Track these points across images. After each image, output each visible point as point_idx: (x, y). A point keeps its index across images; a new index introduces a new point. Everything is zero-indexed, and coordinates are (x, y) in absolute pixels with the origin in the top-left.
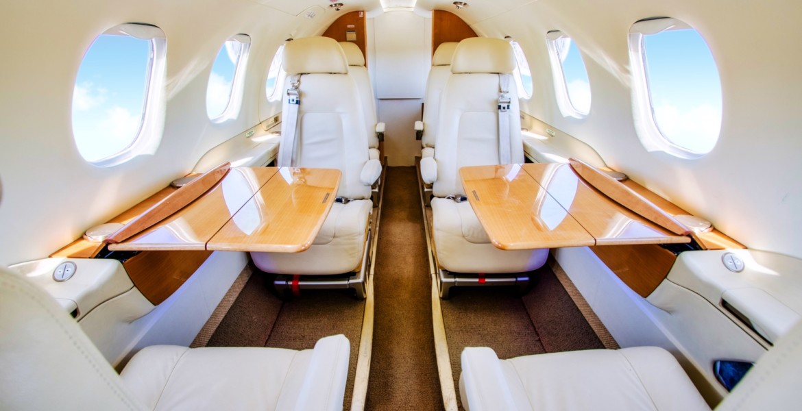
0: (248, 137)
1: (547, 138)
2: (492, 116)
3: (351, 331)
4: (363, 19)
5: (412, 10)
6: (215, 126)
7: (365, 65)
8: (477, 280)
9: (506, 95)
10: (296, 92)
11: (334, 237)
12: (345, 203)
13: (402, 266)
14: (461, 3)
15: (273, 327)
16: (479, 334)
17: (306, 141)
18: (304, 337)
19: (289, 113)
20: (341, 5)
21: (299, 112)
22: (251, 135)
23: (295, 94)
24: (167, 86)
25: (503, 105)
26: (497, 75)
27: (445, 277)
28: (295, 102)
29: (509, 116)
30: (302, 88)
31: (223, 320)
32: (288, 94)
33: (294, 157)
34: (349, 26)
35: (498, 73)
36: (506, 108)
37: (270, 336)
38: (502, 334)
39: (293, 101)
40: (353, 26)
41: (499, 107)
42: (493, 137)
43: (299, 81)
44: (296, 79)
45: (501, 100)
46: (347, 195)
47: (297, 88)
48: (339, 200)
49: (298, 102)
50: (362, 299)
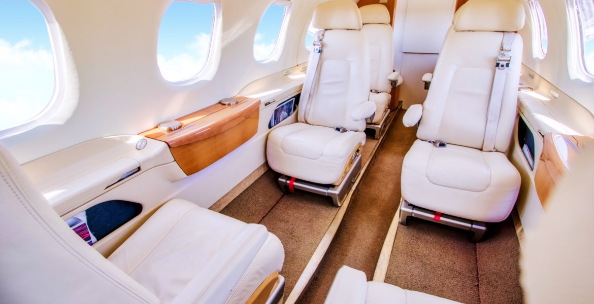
0: (286, 75)
1: (549, 100)
2: (488, 73)
3: (320, 227)
6: (260, 65)
7: (391, 23)
8: (433, 216)
9: (506, 53)
10: (319, 43)
11: (321, 155)
12: (342, 132)
13: (383, 189)
15: (271, 209)
16: (421, 261)
17: (322, 81)
18: (288, 221)
19: (313, 59)
21: (320, 59)
22: (288, 74)
23: (318, 45)
24: (223, 36)
25: (501, 63)
26: (503, 33)
27: (406, 207)
28: (318, 51)
29: (507, 73)
30: (325, 40)
31: (239, 196)
32: (314, 45)
33: (312, 92)
36: (505, 66)
37: (267, 214)
38: (442, 268)
39: (317, 50)
41: (498, 65)
42: (485, 92)
43: (323, 35)
44: (321, 33)
45: (500, 58)
46: (345, 126)
47: (321, 40)
48: (338, 129)
49: (320, 51)
50: (337, 206)
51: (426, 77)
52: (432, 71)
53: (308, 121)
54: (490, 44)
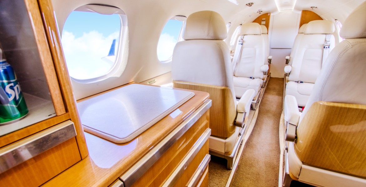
2: (320, 51)
4: (269, 16)
5: (293, 11)
7: (267, 34)
9: (328, 42)
10: (242, 41)
11: (248, 85)
12: (253, 79)
14: (314, 7)
17: (242, 57)
19: (238, 48)
20: (262, 11)
21: (242, 47)
25: (326, 46)
29: (329, 51)
30: (244, 39)
32: (239, 41)
34: (263, 19)
35: (326, 34)
36: (328, 47)
39: (240, 44)
40: (265, 19)
41: (324, 47)
42: (320, 59)
43: (243, 37)
44: (243, 36)
45: (325, 44)
46: (254, 76)
47: (242, 39)
48: (251, 78)
49: (242, 44)
50: (254, 110)
51: (288, 57)
52: (289, 55)
53: (235, 75)
54: (321, 39)
